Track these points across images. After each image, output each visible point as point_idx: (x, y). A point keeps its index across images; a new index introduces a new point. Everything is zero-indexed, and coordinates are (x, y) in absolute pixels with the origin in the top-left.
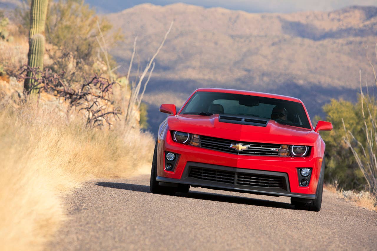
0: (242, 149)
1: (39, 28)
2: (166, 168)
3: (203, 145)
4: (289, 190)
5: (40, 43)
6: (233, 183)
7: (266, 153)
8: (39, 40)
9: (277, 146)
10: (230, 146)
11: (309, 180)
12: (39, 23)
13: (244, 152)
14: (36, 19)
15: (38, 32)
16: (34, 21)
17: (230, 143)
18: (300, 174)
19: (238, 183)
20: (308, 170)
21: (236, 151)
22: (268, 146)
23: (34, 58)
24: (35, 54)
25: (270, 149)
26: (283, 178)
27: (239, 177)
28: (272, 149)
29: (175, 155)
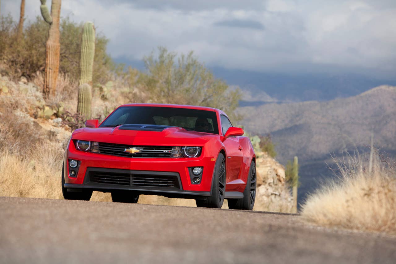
0: (135, 152)
1: (86, 78)
2: (70, 175)
3: (102, 152)
4: (181, 189)
5: (86, 92)
6: (129, 184)
7: (159, 155)
8: (85, 89)
9: (169, 148)
10: (124, 150)
11: (201, 178)
12: (86, 74)
13: (137, 155)
14: (83, 70)
15: (86, 82)
16: (81, 72)
17: (125, 148)
18: (191, 173)
19: (134, 185)
20: (200, 169)
21: (129, 155)
22: (161, 148)
23: (81, 106)
24: (82, 102)
25: (162, 151)
26: (176, 177)
27: (135, 179)
28: (164, 151)
29: (77, 162)
